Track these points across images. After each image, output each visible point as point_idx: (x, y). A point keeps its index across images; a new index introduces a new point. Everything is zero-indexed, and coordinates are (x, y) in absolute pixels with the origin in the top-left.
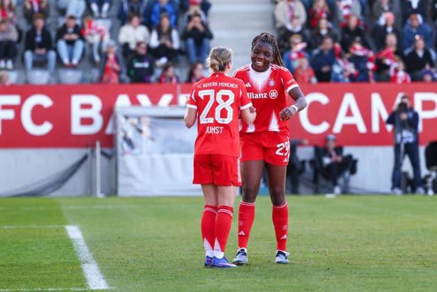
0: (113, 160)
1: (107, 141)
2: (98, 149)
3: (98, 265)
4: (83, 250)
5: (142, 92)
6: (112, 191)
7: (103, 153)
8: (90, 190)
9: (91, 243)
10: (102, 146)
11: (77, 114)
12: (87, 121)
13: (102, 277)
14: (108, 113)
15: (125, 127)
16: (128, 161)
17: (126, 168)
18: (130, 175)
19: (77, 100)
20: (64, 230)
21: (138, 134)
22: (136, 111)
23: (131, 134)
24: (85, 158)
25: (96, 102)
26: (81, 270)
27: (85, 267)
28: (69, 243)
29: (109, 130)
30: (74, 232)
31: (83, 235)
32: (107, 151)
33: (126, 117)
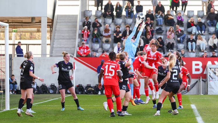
0: (206, 83)
1: (204, 76)
2: (201, 79)
3: (202, 118)
4: (196, 112)
5: (215, 61)
6: (206, 93)
7: (202, 80)
8: (198, 92)
9: (199, 110)
11: (194, 67)
12: (197, 70)
13: (203, 121)
14: (204, 67)
16: (211, 83)
17: (210, 85)
18: (212, 88)
19: (194, 63)
20: (190, 106)
21: (214, 74)
22: (214, 66)
23: (212, 74)
24: (197, 82)
25: (200, 64)
26: (196, 119)
27: (197, 118)
28: (192, 110)
29: (205, 73)
30: (193, 106)
31: (197, 108)
32: (204, 80)
33: (210, 69)
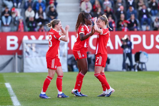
0: (22, 59)
1: (20, 52)
2: (17, 56)
3: (17, 97)
4: (11, 92)
5: (32, 35)
6: (22, 70)
8: (14, 70)
9: (14, 89)
10: (18, 54)
11: (9, 43)
12: (12, 45)
13: (18, 101)
14: (20, 42)
15: (26, 48)
16: (28, 60)
17: (27, 62)
18: (28, 65)
19: (9, 38)
20: (5, 85)
21: (31, 50)
22: (30, 41)
23: (28, 50)
24: (12, 59)
25: (16, 39)
26: (11, 99)
27: (12, 98)
28: (6, 89)
29: (20, 49)
30: (8, 85)
31: (12, 87)
32: (20, 56)
33: (27, 44)
